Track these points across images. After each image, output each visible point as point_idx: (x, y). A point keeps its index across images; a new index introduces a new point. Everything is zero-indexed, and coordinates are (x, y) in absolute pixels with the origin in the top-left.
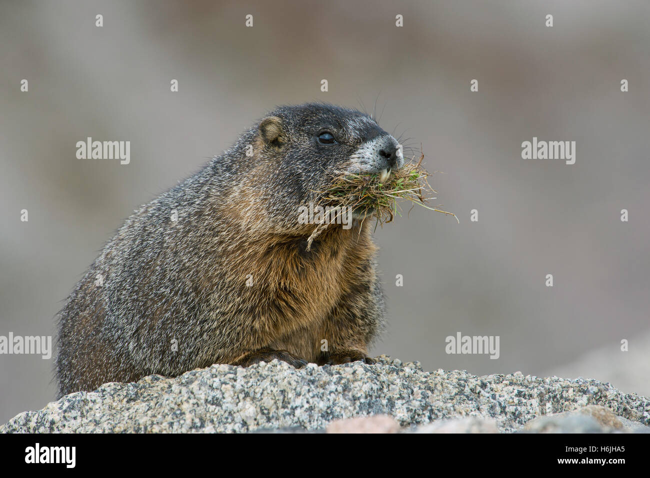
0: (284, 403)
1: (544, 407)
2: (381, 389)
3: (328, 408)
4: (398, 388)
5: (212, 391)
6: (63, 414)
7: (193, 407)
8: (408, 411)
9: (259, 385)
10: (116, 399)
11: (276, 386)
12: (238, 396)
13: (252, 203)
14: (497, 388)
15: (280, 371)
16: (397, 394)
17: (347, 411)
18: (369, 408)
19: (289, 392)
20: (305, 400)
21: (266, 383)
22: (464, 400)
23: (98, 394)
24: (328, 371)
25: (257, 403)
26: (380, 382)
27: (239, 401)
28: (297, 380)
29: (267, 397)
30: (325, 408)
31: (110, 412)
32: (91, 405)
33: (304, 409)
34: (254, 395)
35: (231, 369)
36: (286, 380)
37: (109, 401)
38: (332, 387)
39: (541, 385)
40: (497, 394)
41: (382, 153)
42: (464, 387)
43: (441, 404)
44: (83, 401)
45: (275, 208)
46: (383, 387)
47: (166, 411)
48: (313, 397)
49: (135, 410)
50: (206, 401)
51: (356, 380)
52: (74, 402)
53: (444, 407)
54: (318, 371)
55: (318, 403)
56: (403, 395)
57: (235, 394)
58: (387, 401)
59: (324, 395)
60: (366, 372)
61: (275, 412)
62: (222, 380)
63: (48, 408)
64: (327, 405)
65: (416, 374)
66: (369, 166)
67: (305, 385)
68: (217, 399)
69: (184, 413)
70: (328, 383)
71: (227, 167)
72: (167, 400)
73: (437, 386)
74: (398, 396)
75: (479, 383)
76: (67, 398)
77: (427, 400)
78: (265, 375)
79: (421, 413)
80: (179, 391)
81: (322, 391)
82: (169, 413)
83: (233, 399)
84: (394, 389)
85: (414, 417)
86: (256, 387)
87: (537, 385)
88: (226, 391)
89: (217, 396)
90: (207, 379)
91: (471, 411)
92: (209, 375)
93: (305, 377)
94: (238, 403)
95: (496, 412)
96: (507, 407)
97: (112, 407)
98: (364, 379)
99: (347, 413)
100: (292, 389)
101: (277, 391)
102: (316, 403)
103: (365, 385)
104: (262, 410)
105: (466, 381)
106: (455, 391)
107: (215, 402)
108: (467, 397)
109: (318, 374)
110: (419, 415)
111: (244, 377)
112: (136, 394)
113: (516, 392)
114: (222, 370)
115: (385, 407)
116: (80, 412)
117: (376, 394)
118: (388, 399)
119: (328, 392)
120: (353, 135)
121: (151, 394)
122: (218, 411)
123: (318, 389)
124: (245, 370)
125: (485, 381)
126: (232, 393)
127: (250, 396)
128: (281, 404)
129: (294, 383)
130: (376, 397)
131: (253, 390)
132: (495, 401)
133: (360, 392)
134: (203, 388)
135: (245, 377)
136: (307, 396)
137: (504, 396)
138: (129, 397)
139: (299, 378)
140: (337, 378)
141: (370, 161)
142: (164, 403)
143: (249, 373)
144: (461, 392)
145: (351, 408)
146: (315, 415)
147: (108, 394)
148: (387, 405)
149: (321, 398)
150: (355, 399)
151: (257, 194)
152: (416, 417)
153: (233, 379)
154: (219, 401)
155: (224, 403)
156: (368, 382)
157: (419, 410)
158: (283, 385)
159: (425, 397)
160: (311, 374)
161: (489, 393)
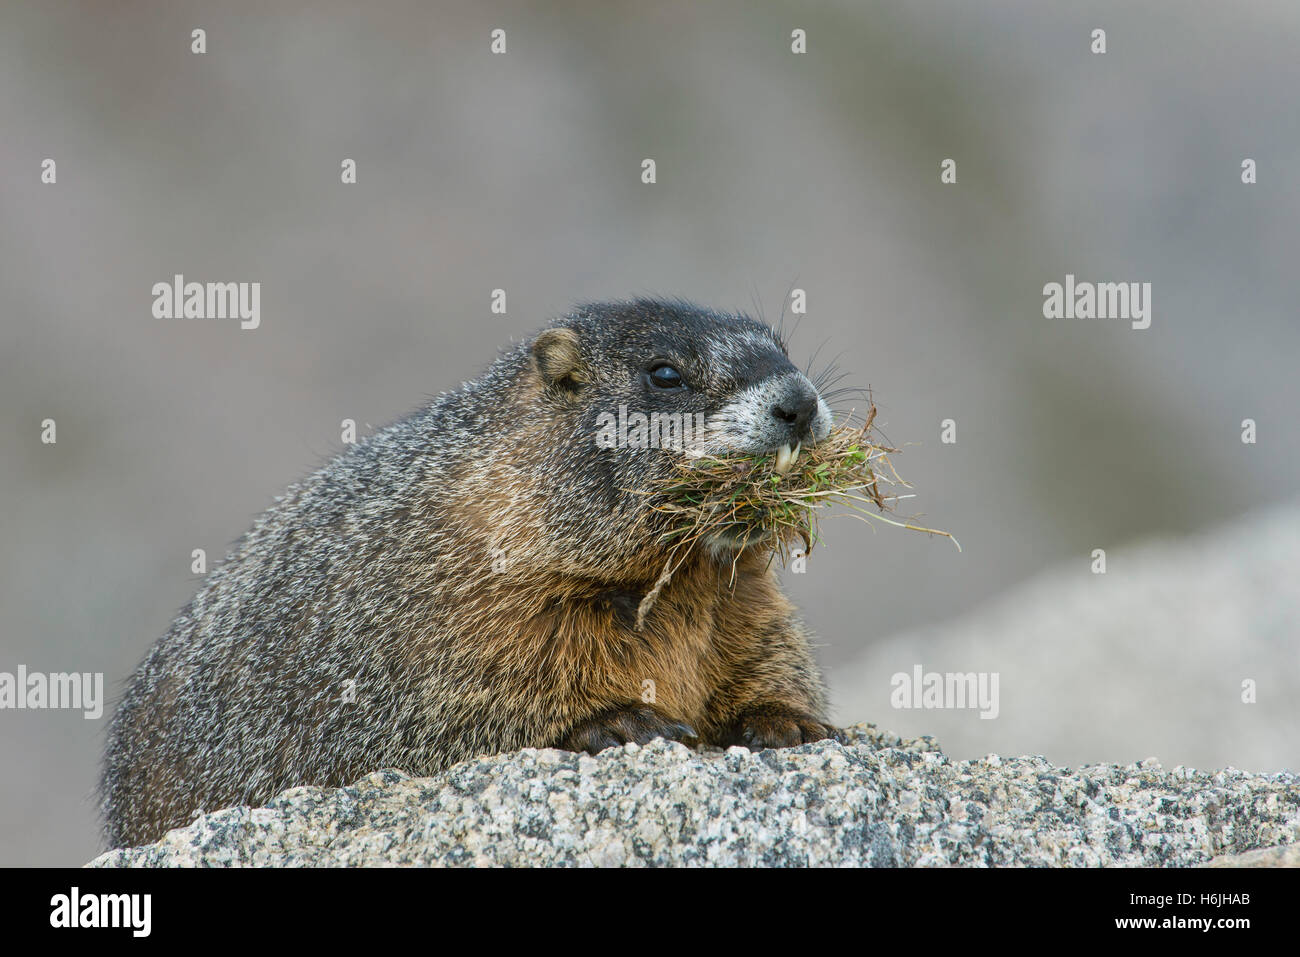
0: (684, 833)
1: (1219, 834)
2: (884, 800)
3: (778, 841)
4: (917, 798)
5: (527, 807)
6: (201, 856)
7: (490, 840)
8: (943, 848)
9: (629, 793)
10: (313, 822)
11: (667, 795)
12: (584, 816)
13: (513, 502)
14: (1120, 795)
15: (672, 762)
16: (916, 811)
17: (818, 848)
18: (863, 841)
19: (694, 809)
20: (729, 825)
21: (644, 790)
22: (1055, 822)
23: (274, 811)
24: (772, 763)
25: (626, 831)
26: (881, 786)
27: (588, 829)
28: (709, 783)
29: (646, 820)
30: (772, 842)
31: (304, 852)
32: (260, 835)
33: (727, 844)
34: (619, 814)
35: (565, 759)
36: (686, 784)
37: (300, 827)
38: (784, 798)
39: (1207, 786)
40: (1122, 809)
41: (778, 413)
42: (1053, 793)
43: (1010, 830)
44: (243, 826)
45: (560, 518)
46: (887, 796)
47: (432, 850)
48: (745, 819)
49: (362, 846)
50: (517, 827)
51: (833, 783)
52: (225, 830)
53: (1016, 838)
54: (750, 763)
55: (756, 832)
56: (929, 813)
57: (578, 814)
58: (898, 825)
59: (767, 814)
60: (852, 763)
61: (665, 851)
62: (549, 784)
63: (168, 843)
64: (774, 836)
65: (948, 767)
66: (745, 439)
67: (728, 794)
68: (539, 824)
69: (470, 855)
70: (775, 789)
71: (465, 417)
72: (433, 826)
73: (998, 792)
74: (920, 815)
75: (1083, 784)
76: (210, 821)
77: (980, 822)
78: (640, 771)
79: (970, 851)
80: (456, 807)
81: (761, 805)
82: (437, 855)
83: (574, 823)
84: (908, 800)
85: (957, 859)
86: (621, 798)
87: (1198, 787)
88: (559, 805)
89: (540, 818)
90: (516, 780)
91: (1072, 844)
92: (518, 773)
93: (728, 775)
94: (585, 832)
95: (1122, 847)
96: (1145, 836)
97: (306, 839)
98: (849, 779)
99: (819, 852)
100: (699, 803)
101: (668, 807)
102: (750, 831)
103: (851, 793)
104: (636, 848)
105: (1054, 781)
106: (1035, 802)
107: (536, 829)
108: (1061, 814)
109: (752, 770)
110: (966, 855)
111: (594, 776)
112: (357, 811)
113: (1158, 803)
114: (546, 761)
115: (896, 840)
116: (237, 851)
117: (874, 811)
118: (900, 822)
119: (776, 809)
120: (719, 371)
121: (388, 811)
122: (544, 850)
123: (754, 802)
124: (594, 761)
125: (1093, 780)
126: (571, 811)
127: (609, 818)
128: (677, 835)
129: (704, 790)
130: (876, 818)
131: (615, 804)
132: (1118, 824)
133: (842, 808)
134: (508, 800)
135: (596, 776)
136: (733, 817)
137: (1135, 813)
138: (342, 818)
139: (713, 778)
140: (793, 779)
141: (749, 428)
142: (426, 833)
143: (604, 769)
144: (1047, 806)
145: (826, 843)
146: (750, 857)
147: (297, 812)
148: (899, 836)
149: (762, 820)
150: (832, 823)
151: (524, 483)
152: (961, 859)
153: (572, 780)
154: (543, 827)
155: (554, 832)
156: (856, 786)
157: (966, 844)
158: (681, 793)
159: (975, 816)
160: (738, 770)
161: (1103, 805)
